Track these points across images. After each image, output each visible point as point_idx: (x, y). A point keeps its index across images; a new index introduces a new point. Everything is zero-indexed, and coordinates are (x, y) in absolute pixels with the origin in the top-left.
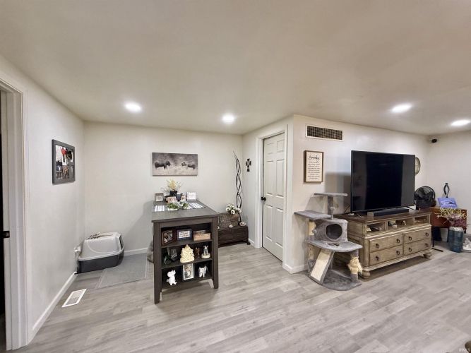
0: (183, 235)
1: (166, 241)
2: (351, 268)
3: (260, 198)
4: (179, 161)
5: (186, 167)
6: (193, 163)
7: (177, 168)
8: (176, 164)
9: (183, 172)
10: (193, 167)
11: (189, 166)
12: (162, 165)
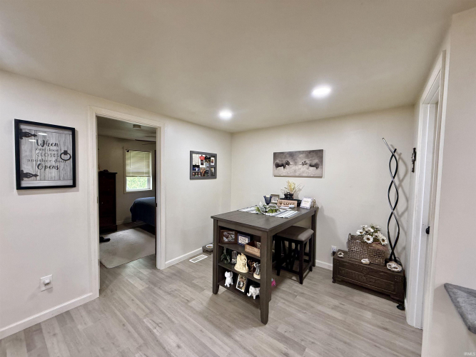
0: (243, 240)
1: (225, 239)
4: (299, 160)
5: (307, 166)
6: (316, 161)
7: (297, 167)
8: (296, 163)
10: (316, 166)
11: (311, 166)
12: (282, 165)
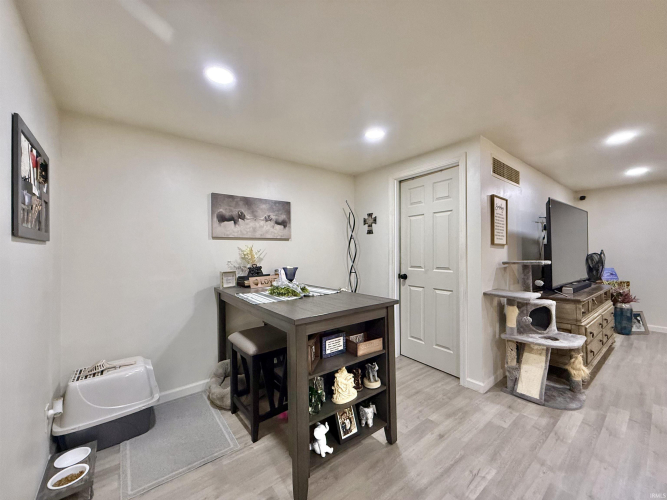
0: (334, 345)
2: (573, 372)
3: (396, 276)
4: (260, 213)
5: (272, 223)
6: (283, 217)
7: (257, 224)
8: (255, 218)
9: (267, 232)
10: (284, 224)
11: (277, 223)
12: (231, 219)
